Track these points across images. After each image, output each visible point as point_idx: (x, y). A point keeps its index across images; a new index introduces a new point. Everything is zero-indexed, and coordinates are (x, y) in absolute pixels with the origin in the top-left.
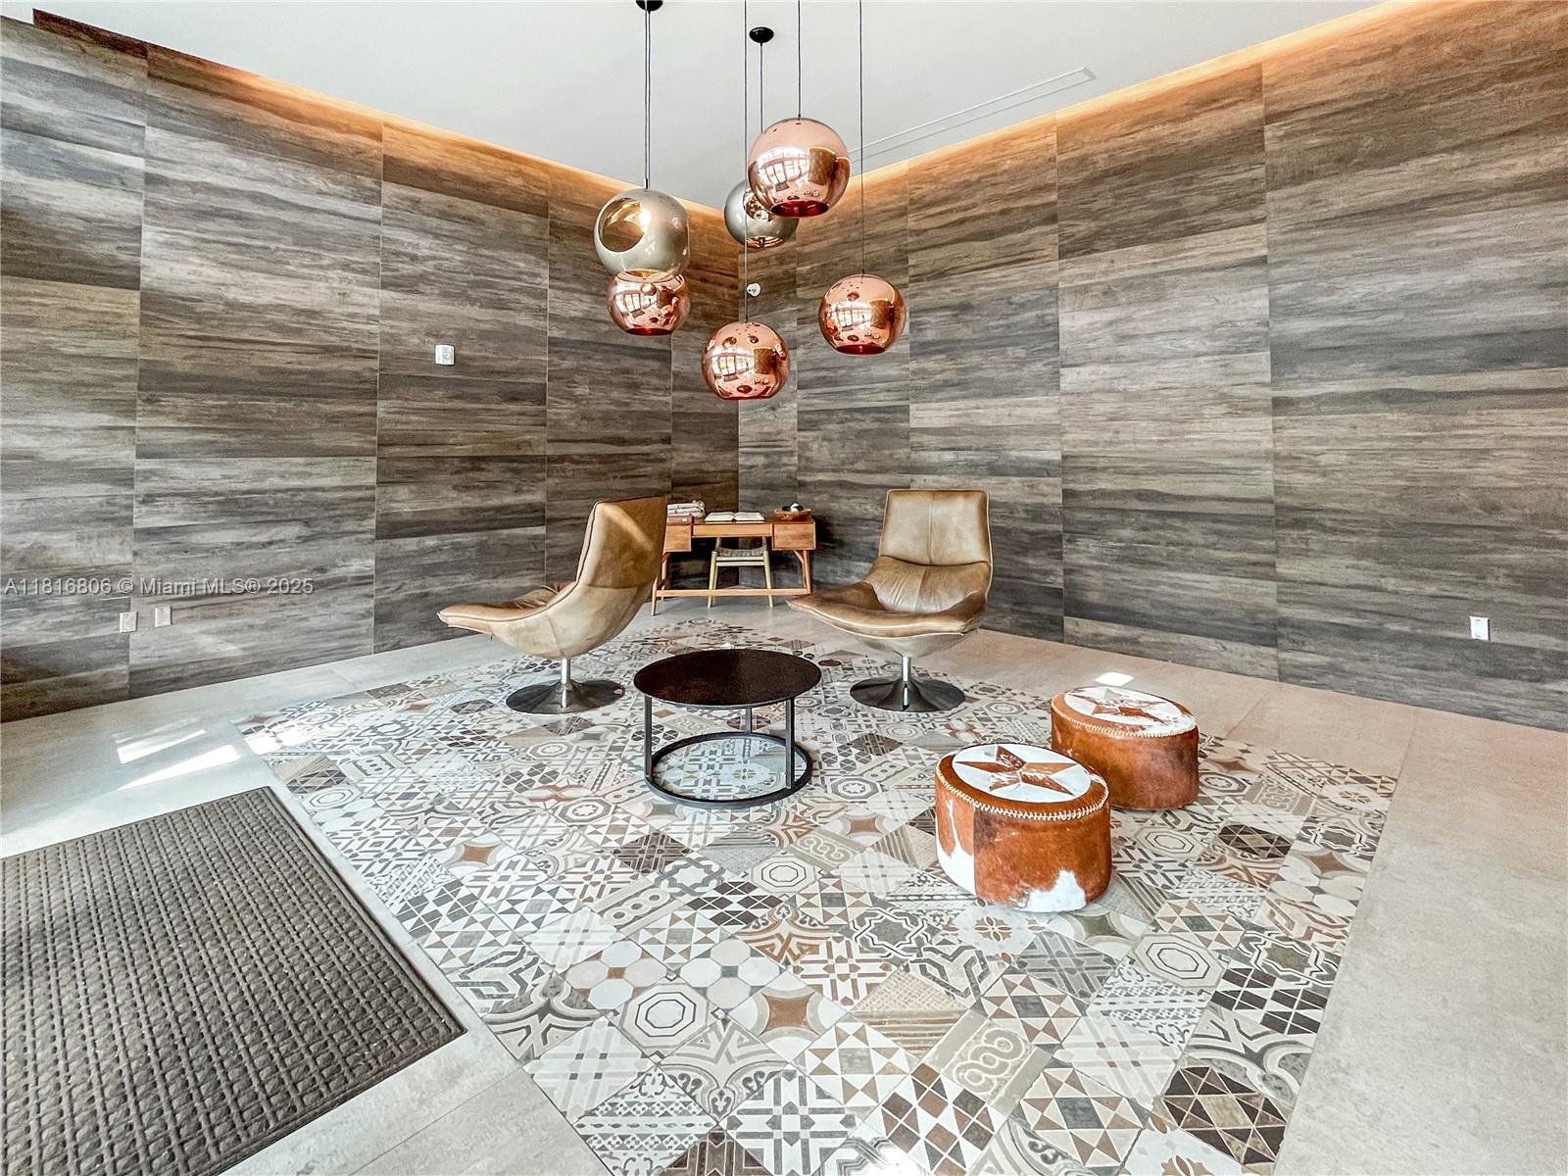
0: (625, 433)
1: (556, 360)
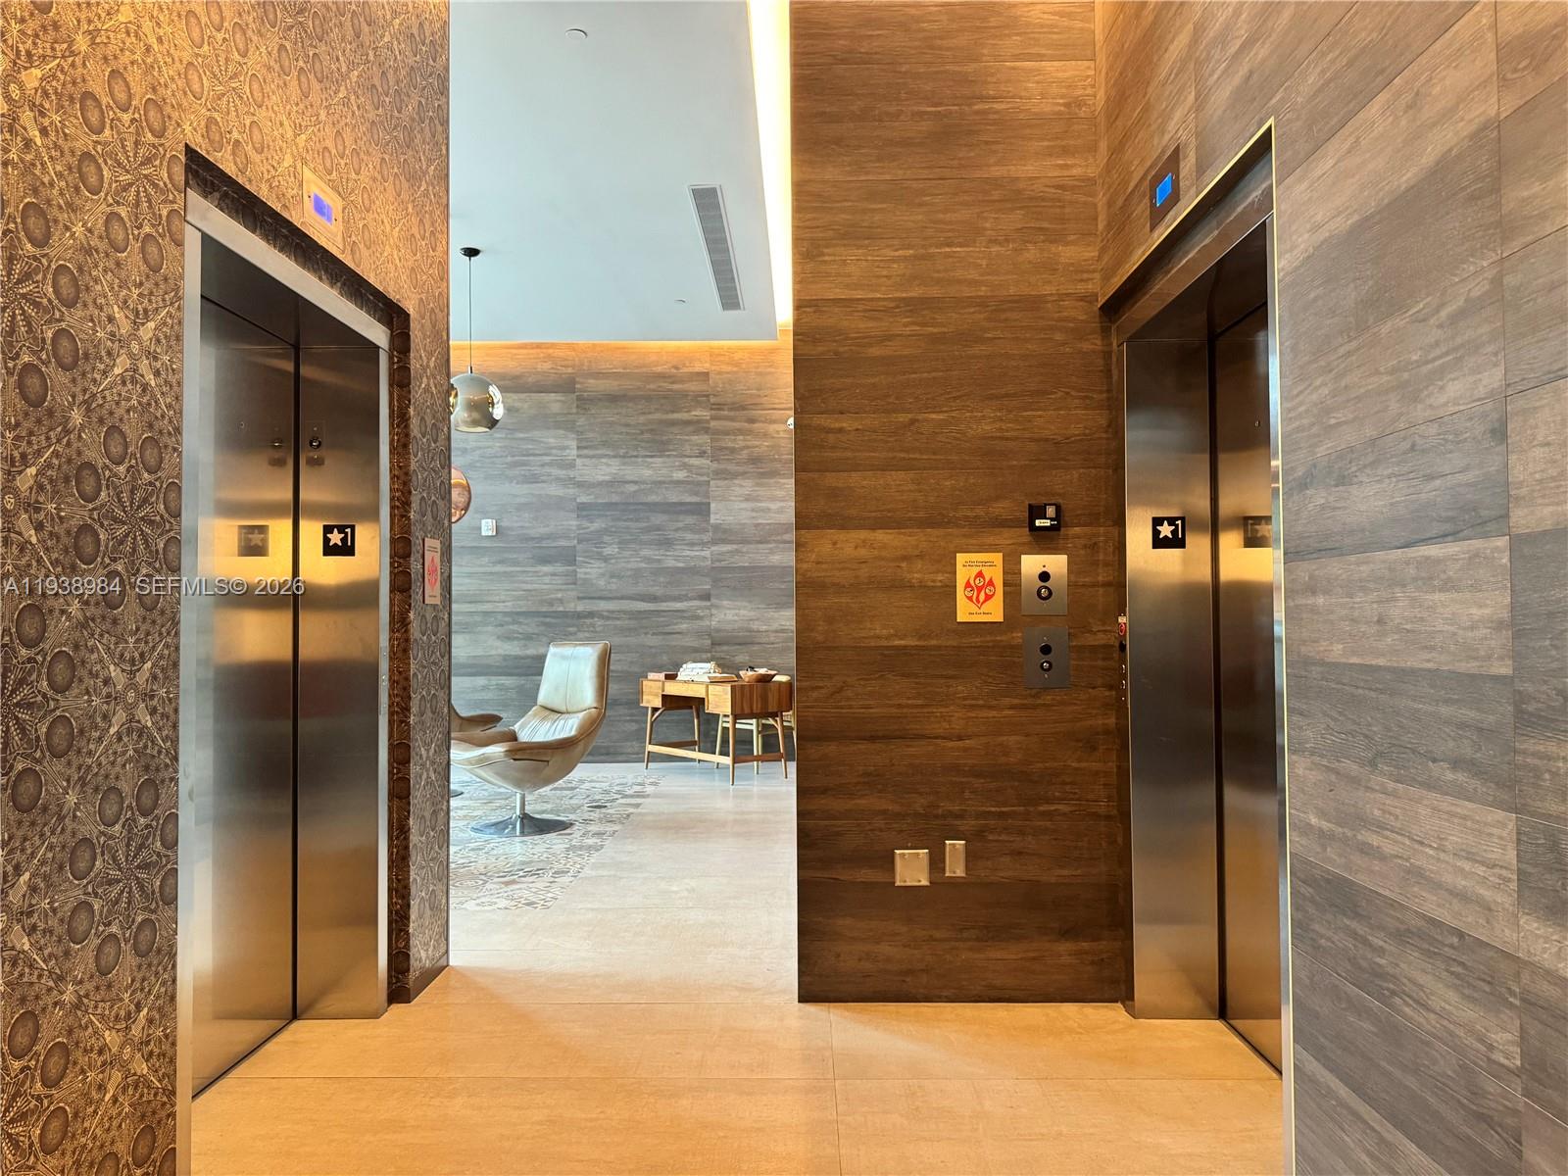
0: (658, 591)
1: (586, 524)
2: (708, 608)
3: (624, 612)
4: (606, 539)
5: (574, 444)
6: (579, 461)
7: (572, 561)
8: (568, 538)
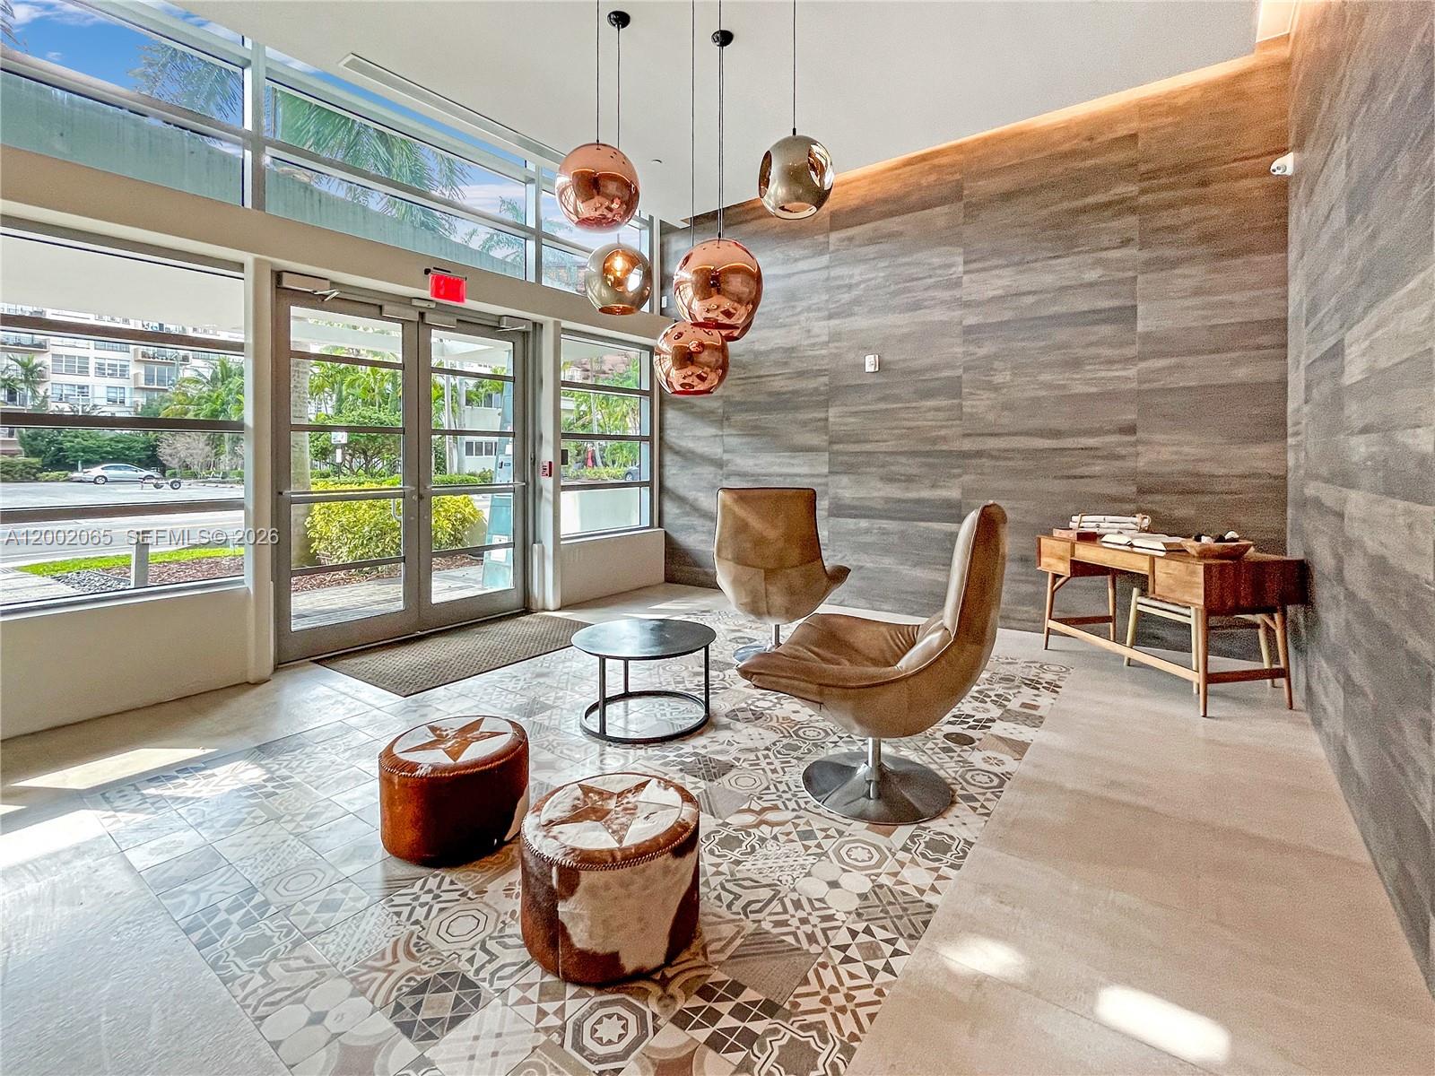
1: (972, 348)
2: (1134, 444)
3: (1018, 451)
4: (996, 364)
5: (960, 259)
6: (966, 278)
7: (959, 395)
8: (953, 367)
